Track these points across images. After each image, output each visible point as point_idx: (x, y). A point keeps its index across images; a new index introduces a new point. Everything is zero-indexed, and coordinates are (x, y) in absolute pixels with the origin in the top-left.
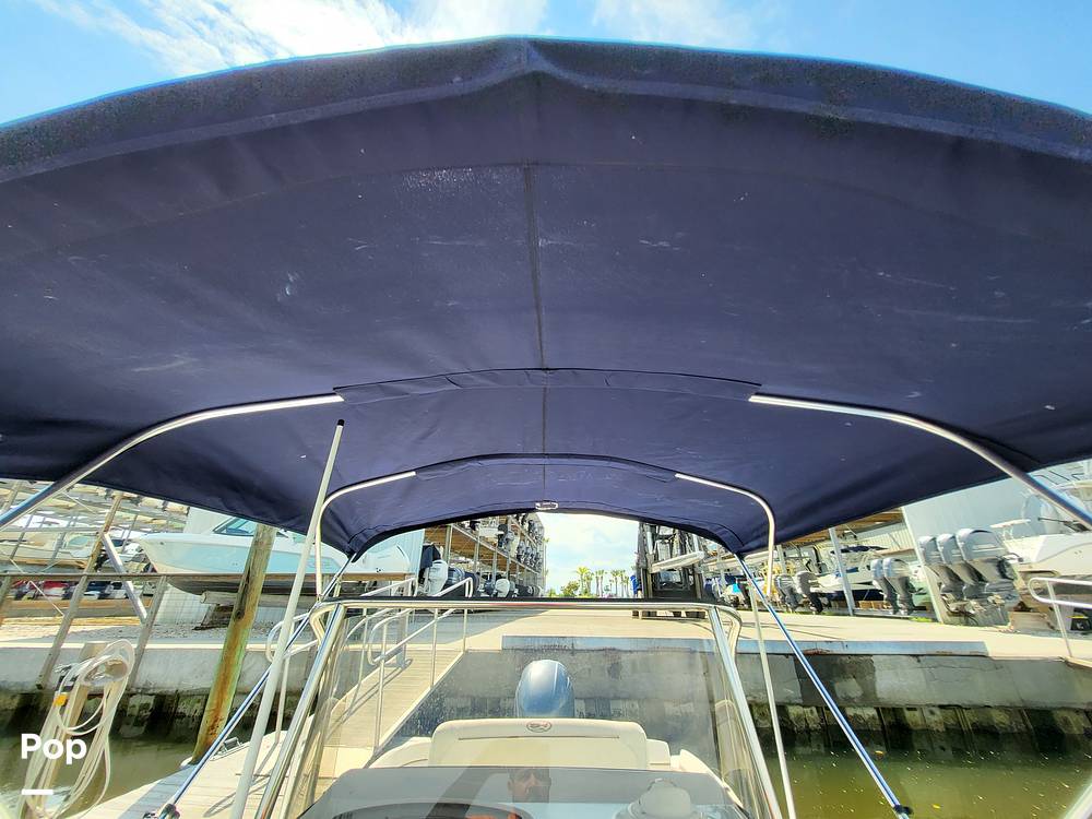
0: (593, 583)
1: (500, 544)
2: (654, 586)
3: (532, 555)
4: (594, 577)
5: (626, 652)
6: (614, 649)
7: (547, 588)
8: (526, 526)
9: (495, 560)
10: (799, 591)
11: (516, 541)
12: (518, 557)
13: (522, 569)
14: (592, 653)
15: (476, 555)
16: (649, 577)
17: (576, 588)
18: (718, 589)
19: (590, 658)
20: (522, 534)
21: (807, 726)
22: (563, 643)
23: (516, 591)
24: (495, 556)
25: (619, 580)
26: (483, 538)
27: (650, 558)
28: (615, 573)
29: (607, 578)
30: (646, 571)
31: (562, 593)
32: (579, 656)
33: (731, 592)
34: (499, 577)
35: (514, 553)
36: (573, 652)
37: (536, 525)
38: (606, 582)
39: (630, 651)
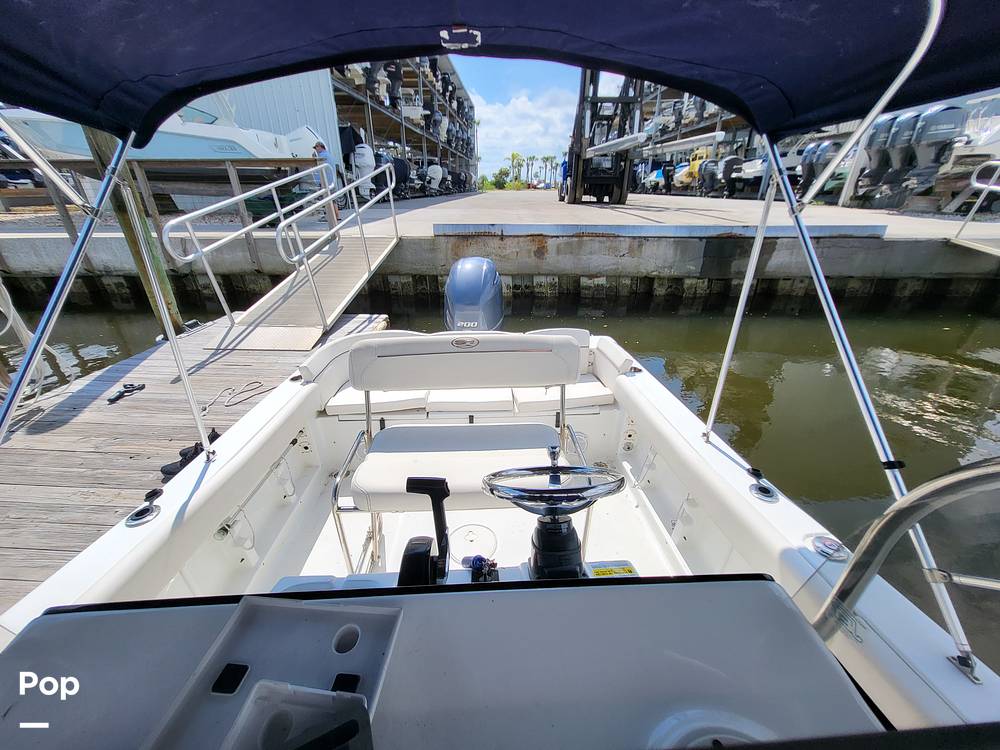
0: (524, 170)
1: (428, 126)
2: (584, 171)
3: (463, 140)
4: (525, 164)
5: (553, 237)
6: (541, 235)
7: (480, 174)
8: (455, 104)
9: (424, 145)
10: (720, 176)
11: (445, 122)
12: (449, 142)
13: (453, 155)
14: (521, 239)
15: (404, 141)
16: (581, 163)
17: (507, 174)
18: (642, 175)
19: (518, 243)
20: (451, 116)
21: (695, 293)
22: (493, 230)
23: (449, 178)
24: (424, 140)
25: (549, 167)
26: (407, 119)
27: (585, 143)
28: (546, 160)
29: (537, 165)
30: (578, 156)
31: (493, 179)
32: (508, 241)
33: (655, 177)
34: (431, 163)
35: (443, 136)
36: (502, 237)
37: (466, 103)
38: (535, 168)
39: (558, 237)
